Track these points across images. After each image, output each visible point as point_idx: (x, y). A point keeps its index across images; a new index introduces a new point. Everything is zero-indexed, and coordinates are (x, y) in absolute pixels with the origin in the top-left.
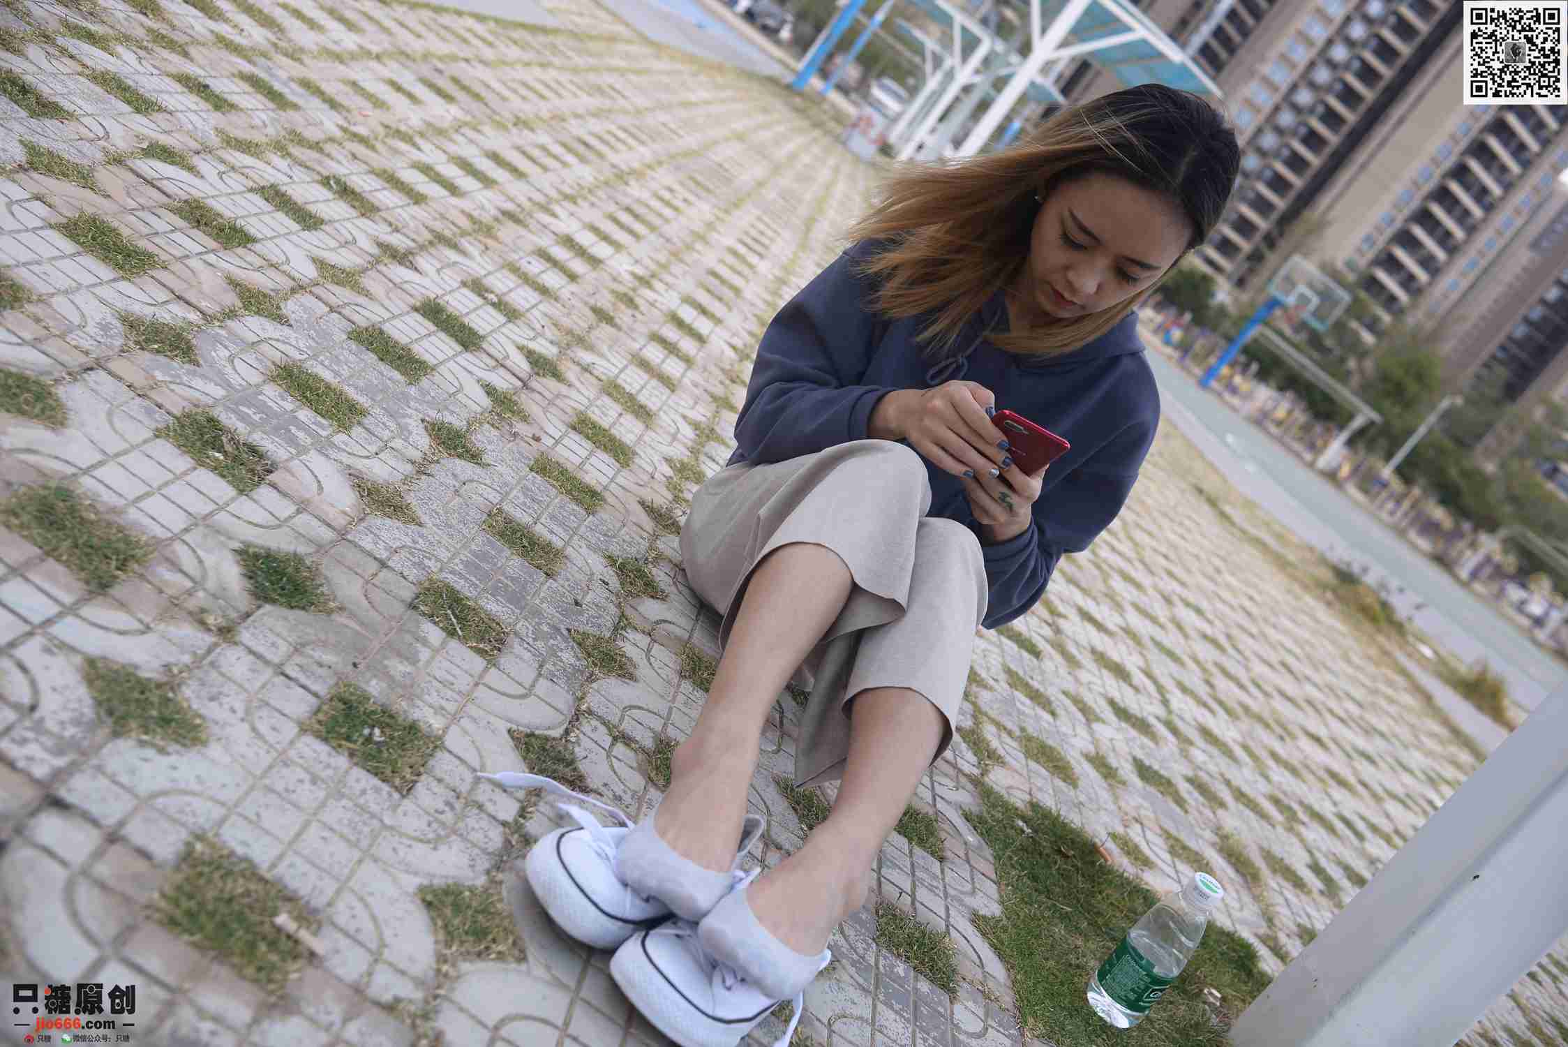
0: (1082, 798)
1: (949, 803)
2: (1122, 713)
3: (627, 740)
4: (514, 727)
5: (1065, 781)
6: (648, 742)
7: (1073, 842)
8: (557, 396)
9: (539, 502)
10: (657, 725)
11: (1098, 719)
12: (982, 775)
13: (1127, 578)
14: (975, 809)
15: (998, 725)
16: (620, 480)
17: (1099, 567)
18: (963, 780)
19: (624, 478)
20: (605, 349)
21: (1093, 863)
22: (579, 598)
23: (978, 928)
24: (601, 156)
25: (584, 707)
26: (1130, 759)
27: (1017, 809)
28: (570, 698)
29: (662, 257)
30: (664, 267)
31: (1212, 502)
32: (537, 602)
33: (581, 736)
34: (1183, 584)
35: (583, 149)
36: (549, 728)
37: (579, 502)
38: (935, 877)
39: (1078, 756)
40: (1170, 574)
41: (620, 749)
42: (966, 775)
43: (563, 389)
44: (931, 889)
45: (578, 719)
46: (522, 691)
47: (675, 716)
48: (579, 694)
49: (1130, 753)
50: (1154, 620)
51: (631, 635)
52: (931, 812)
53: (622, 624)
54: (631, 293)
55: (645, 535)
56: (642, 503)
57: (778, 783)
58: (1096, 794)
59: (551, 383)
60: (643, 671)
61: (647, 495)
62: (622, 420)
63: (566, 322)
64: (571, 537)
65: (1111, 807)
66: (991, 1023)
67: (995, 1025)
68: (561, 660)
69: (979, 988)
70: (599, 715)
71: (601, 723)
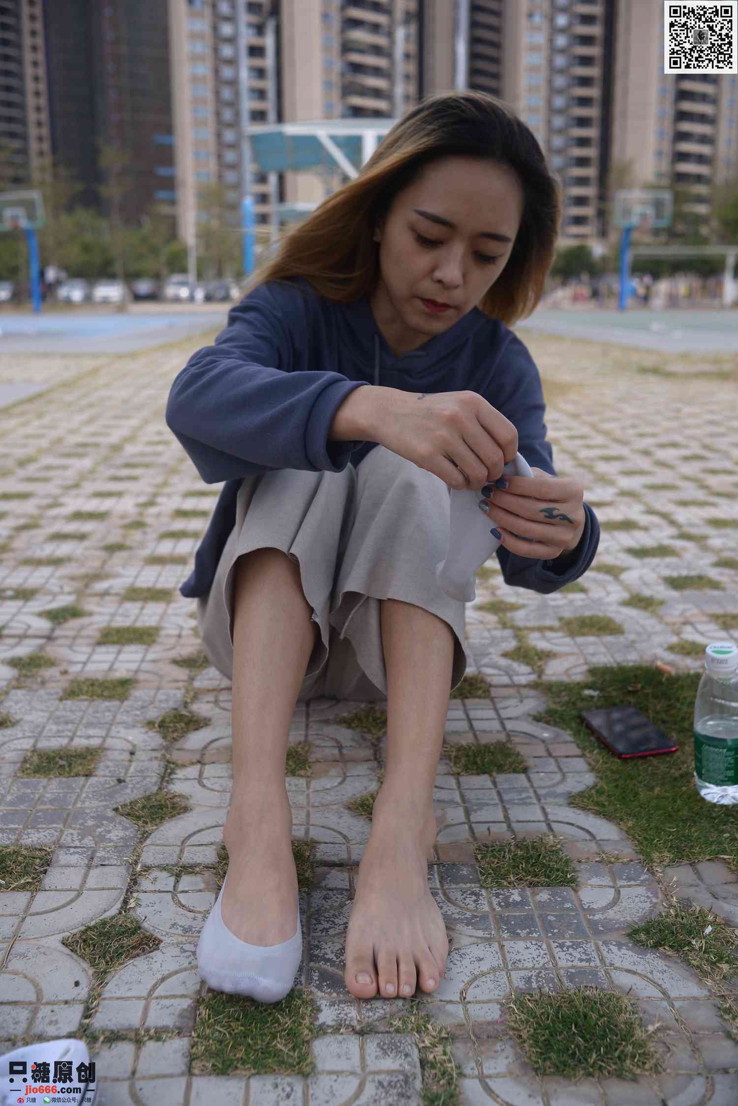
0: (632, 637)
1: (516, 718)
2: (640, 553)
3: (188, 869)
4: (68, 934)
5: (611, 634)
6: (211, 857)
7: (636, 676)
8: (82, 628)
9: (72, 722)
11: (623, 570)
12: (539, 676)
13: (607, 459)
14: (542, 708)
15: (541, 629)
16: (151, 656)
17: (582, 466)
18: (525, 692)
19: (154, 653)
20: (120, 570)
21: (660, 683)
22: (123, 775)
23: (577, 806)
24: (96, 445)
25: (139, 868)
26: (660, 581)
27: (578, 684)
28: (122, 870)
29: (159, 480)
30: (165, 484)
31: (655, 371)
32: (79, 805)
33: (141, 896)
34: (654, 435)
35: (81, 450)
36: (105, 911)
37: (110, 698)
38: (524, 790)
39: (614, 608)
40: (642, 435)
41: (186, 881)
42: (525, 686)
43: (84, 621)
44: (524, 803)
45: (135, 883)
46: (73, 894)
48: (132, 859)
49: (660, 577)
50: (642, 473)
51: (180, 774)
52: (502, 737)
53: (169, 771)
54: (139, 519)
55: (181, 684)
56: (175, 662)
57: (349, 808)
58: (643, 627)
59: (74, 624)
61: (178, 652)
62: (145, 611)
63: (82, 571)
64: (109, 730)
65: (659, 627)
66: (620, 883)
67: (625, 883)
68: (110, 841)
69: (597, 859)
70: (157, 865)
71: (161, 871)
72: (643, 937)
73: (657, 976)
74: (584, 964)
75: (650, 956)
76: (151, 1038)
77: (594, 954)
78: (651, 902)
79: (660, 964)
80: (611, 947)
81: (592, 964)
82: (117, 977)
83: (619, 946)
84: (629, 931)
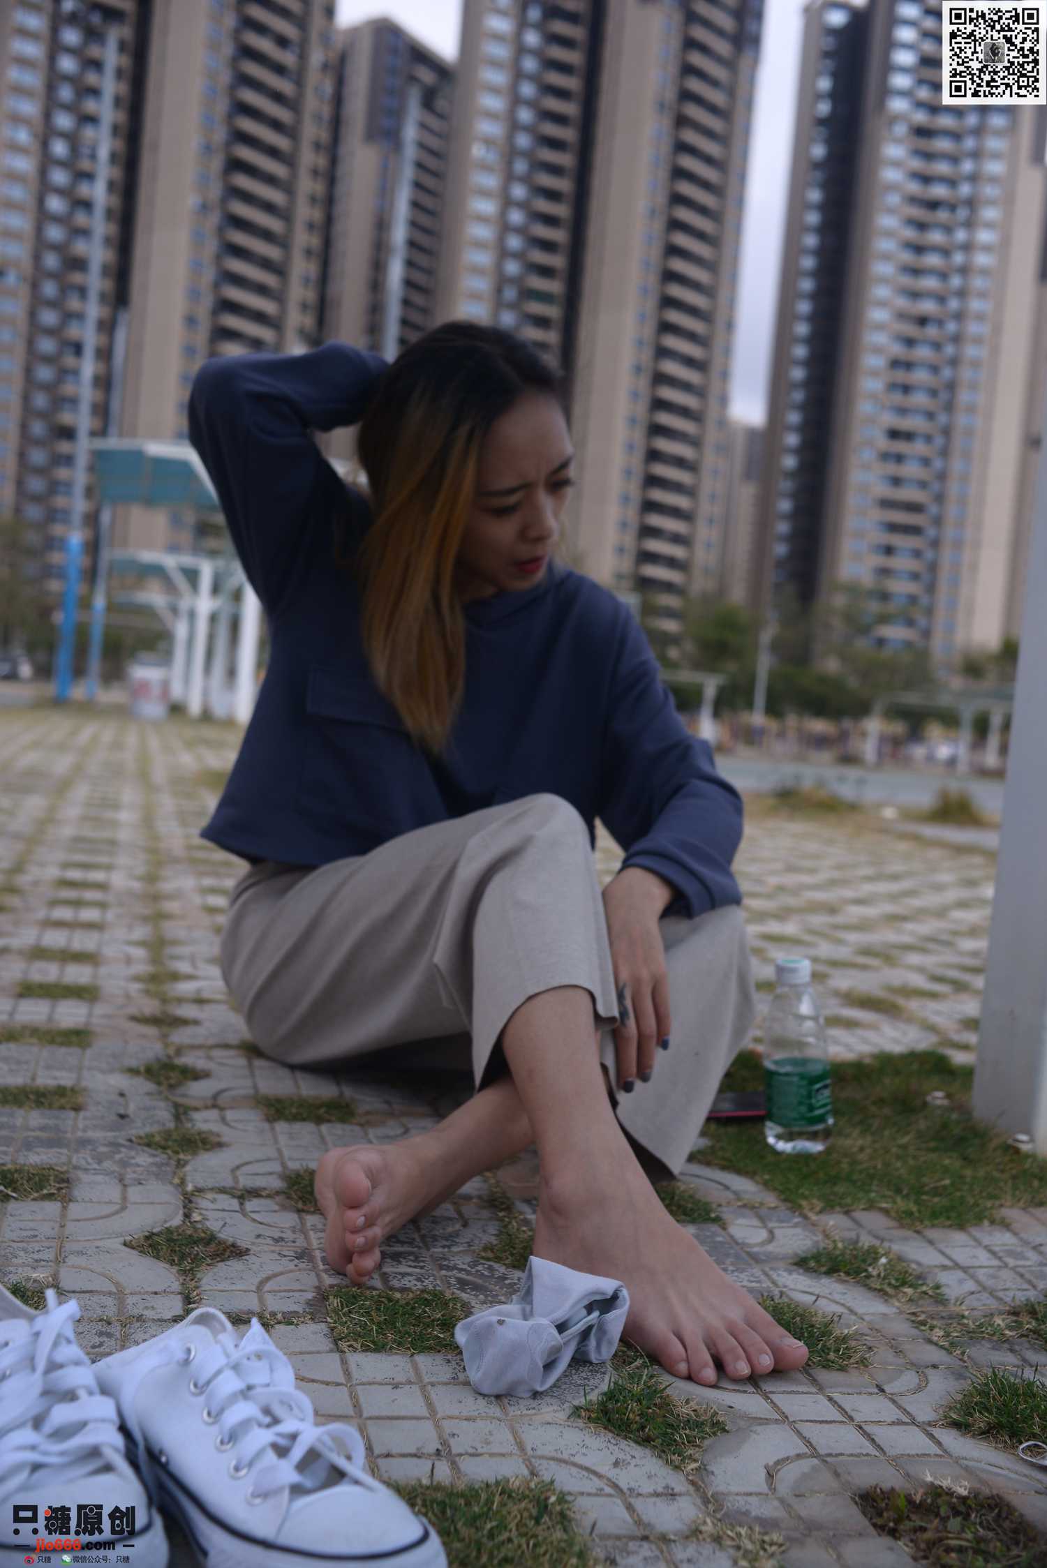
3: (254, 1193)
4: (129, 1238)
6: (277, 1184)
9: (26, 1062)
10: (277, 1167)
16: (99, 1011)
19: (102, 1009)
20: (11, 930)
22: (122, 1112)
25: (189, 1189)
28: (171, 1188)
29: (18, 848)
30: (28, 853)
32: (79, 1134)
33: (204, 1212)
36: (165, 1221)
37: (67, 1044)
41: (251, 1205)
45: (190, 1202)
46: (115, 1207)
47: (286, 1153)
48: (177, 1181)
51: (197, 1115)
53: (181, 1113)
54: (8, 885)
55: (153, 1039)
56: (134, 1018)
60: (227, 1134)
61: (133, 1010)
62: (68, 971)
64: (79, 1073)
66: (771, 1225)
67: (776, 1224)
68: (138, 1165)
69: (740, 1204)
70: (210, 1187)
71: (217, 1193)
72: (812, 1264)
73: (837, 1297)
74: (754, 1285)
75: (825, 1281)
76: (279, 1323)
77: (763, 1277)
78: (811, 1239)
79: (839, 1287)
80: (780, 1272)
81: (764, 1285)
82: (211, 1274)
83: (790, 1273)
84: (796, 1260)
